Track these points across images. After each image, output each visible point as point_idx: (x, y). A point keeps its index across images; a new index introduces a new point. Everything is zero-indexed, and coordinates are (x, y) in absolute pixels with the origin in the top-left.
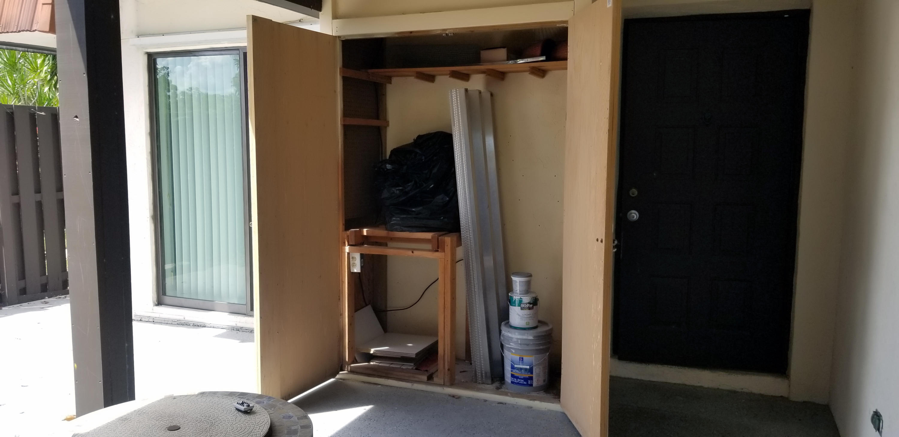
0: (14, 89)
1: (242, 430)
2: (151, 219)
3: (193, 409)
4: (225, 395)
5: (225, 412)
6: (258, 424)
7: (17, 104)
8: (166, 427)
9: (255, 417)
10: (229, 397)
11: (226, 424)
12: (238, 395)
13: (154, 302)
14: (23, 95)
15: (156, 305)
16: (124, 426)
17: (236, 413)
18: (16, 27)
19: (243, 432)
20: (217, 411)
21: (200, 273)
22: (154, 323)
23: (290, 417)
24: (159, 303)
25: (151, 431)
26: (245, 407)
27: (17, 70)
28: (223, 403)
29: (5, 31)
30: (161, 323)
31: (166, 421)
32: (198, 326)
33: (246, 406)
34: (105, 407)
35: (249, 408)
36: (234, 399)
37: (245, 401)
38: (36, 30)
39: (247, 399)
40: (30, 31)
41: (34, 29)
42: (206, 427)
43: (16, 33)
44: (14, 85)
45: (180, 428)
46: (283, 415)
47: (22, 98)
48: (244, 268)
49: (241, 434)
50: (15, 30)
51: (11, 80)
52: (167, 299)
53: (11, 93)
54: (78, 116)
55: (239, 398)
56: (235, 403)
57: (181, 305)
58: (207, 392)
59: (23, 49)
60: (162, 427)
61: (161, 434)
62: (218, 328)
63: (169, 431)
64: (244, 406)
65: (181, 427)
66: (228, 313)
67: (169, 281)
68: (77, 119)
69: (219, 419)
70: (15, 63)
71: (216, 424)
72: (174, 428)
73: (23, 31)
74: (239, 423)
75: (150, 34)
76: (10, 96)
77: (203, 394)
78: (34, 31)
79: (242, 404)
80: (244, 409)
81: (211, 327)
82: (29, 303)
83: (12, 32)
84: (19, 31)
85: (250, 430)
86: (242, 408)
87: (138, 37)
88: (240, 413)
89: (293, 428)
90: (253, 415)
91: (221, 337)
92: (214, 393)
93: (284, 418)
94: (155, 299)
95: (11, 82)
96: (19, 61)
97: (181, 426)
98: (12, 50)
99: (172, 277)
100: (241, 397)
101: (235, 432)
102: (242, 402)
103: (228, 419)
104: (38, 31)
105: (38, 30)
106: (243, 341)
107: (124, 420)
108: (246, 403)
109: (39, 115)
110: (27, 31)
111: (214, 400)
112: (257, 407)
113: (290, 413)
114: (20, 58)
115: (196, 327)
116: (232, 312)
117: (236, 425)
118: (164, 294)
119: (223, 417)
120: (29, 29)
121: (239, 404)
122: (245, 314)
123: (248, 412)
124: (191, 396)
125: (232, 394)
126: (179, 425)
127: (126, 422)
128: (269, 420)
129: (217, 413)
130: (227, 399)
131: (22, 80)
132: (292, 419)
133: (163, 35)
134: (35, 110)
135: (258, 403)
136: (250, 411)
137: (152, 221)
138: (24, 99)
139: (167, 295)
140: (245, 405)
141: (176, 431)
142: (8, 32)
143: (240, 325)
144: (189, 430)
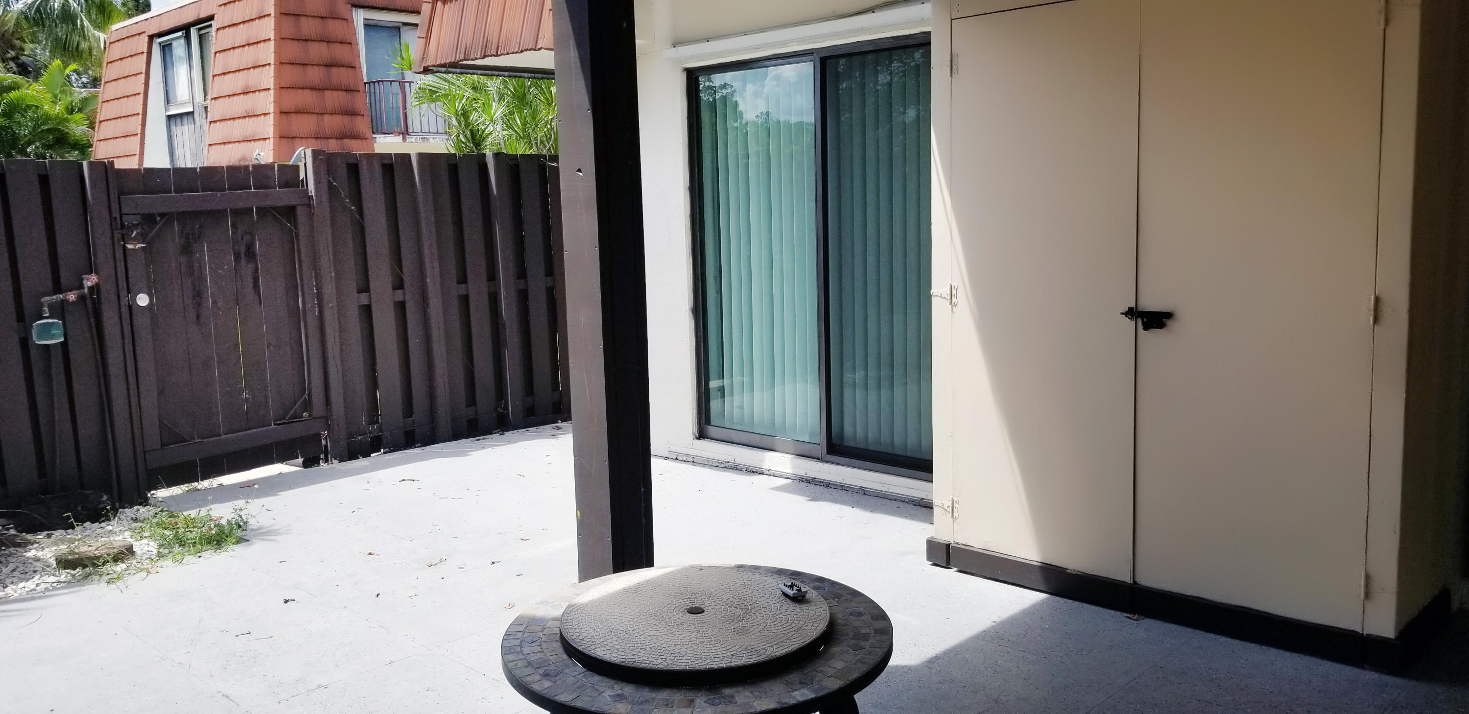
0: (524, 130)
1: (788, 624)
2: (691, 313)
3: (724, 587)
4: (772, 572)
5: (767, 596)
6: (812, 618)
7: (528, 152)
8: (685, 608)
9: (807, 608)
10: (775, 576)
11: (766, 613)
12: (789, 575)
13: (694, 434)
14: (535, 138)
15: (697, 438)
16: (632, 600)
17: (781, 599)
18: (517, 45)
19: (788, 628)
20: (755, 593)
21: (757, 394)
22: (694, 464)
23: (860, 614)
24: (702, 435)
25: (666, 611)
26: (795, 592)
27: (527, 103)
28: (766, 583)
29: (505, 53)
30: (703, 465)
31: (686, 600)
32: (753, 472)
33: (797, 590)
34: (615, 572)
35: (800, 594)
36: (780, 579)
37: (797, 583)
38: (541, 48)
39: (801, 582)
40: (535, 50)
41: (539, 47)
42: (739, 614)
43: (518, 54)
44: (524, 124)
45: (703, 611)
46: (849, 611)
47: (534, 142)
48: (818, 388)
49: (785, 629)
50: (516, 50)
51: (520, 118)
52: (712, 431)
53: (521, 137)
54: (582, 170)
55: (790, 578)
56: (780, 585)
57: (730, 440)
58: (747, 565)
59: (529, 75)
60: (680, 607)
61: (678, 616)
62: (780, 477)
63: (689, 614)
64: (793, 590)
65: (706, 611)
66: (793, 456)
67: (715, 405)
68: (581, 174)
69: (758, 605)
70: (525, 95)
71: (753, 611)
72: (696, 611)
73: (526, 50)
74: (785, 614)
75: (690, 41)
76: (520, 140)
77: (741, 566)
78: (539, 49)
79: (791, 587)
80: (793, 594)
81: (771, 475)
82: (538, 427)
83: (513, 53)
84: (522, 51)
85: (799, 625)
86: (791, 592)
87: (674, 47)
88: (788, 600)
89: (863, 631)
90: (806, 605)
91: (784, 491)
92: (757, 568)
93: (851, 614)
94: (696, 430)
95: (521, 121)
96: (529, 90)
97: (705, 609)
98: (520, 77)
99: (720, 400)
100: (793, 577)
101: (777, 625)
102: (790, 584)
103: (770, 607)
104: (545, 49)
105: (545, 47)
106: (814, 499)
107: (634, 591)
108: (796, 586)
109: (550, 167)
110: (531, 50)
111: (753, 577)
112: (812, 594)
113: (861, 609)
114: (530, 87)
115: (750, 473)
116: (800, 454)
117: (781, 615)
118: (708, 422)
119: (763, 602)
120: (534, 48)
121: (787, 586)
122: (819, 459)
123: (799, 599)
124: (724, 569)
125: (780, 572)
126: (702, 606)
127: (635, 595)
128: (828, 615)
129: (756, 597)
130: (771, 578)
131: (534, 118)
132: (863, 618)
133: (708, 41)
134: (546, 160)
135: (816, 588)
136: (801, 598)
137: (692, 316)
138: (537, 143)
139: (712, 424)
140: (795, 588)
141: (698, 615)
142: (508, 54)
143: (811, 475)
144: (715, 615)
